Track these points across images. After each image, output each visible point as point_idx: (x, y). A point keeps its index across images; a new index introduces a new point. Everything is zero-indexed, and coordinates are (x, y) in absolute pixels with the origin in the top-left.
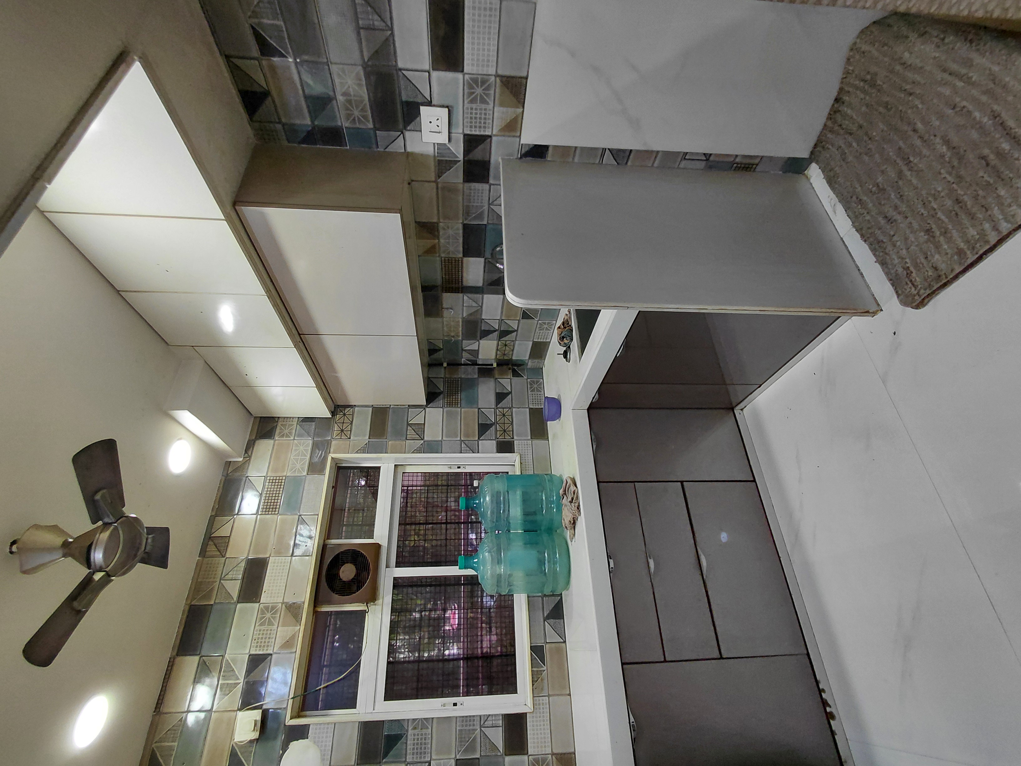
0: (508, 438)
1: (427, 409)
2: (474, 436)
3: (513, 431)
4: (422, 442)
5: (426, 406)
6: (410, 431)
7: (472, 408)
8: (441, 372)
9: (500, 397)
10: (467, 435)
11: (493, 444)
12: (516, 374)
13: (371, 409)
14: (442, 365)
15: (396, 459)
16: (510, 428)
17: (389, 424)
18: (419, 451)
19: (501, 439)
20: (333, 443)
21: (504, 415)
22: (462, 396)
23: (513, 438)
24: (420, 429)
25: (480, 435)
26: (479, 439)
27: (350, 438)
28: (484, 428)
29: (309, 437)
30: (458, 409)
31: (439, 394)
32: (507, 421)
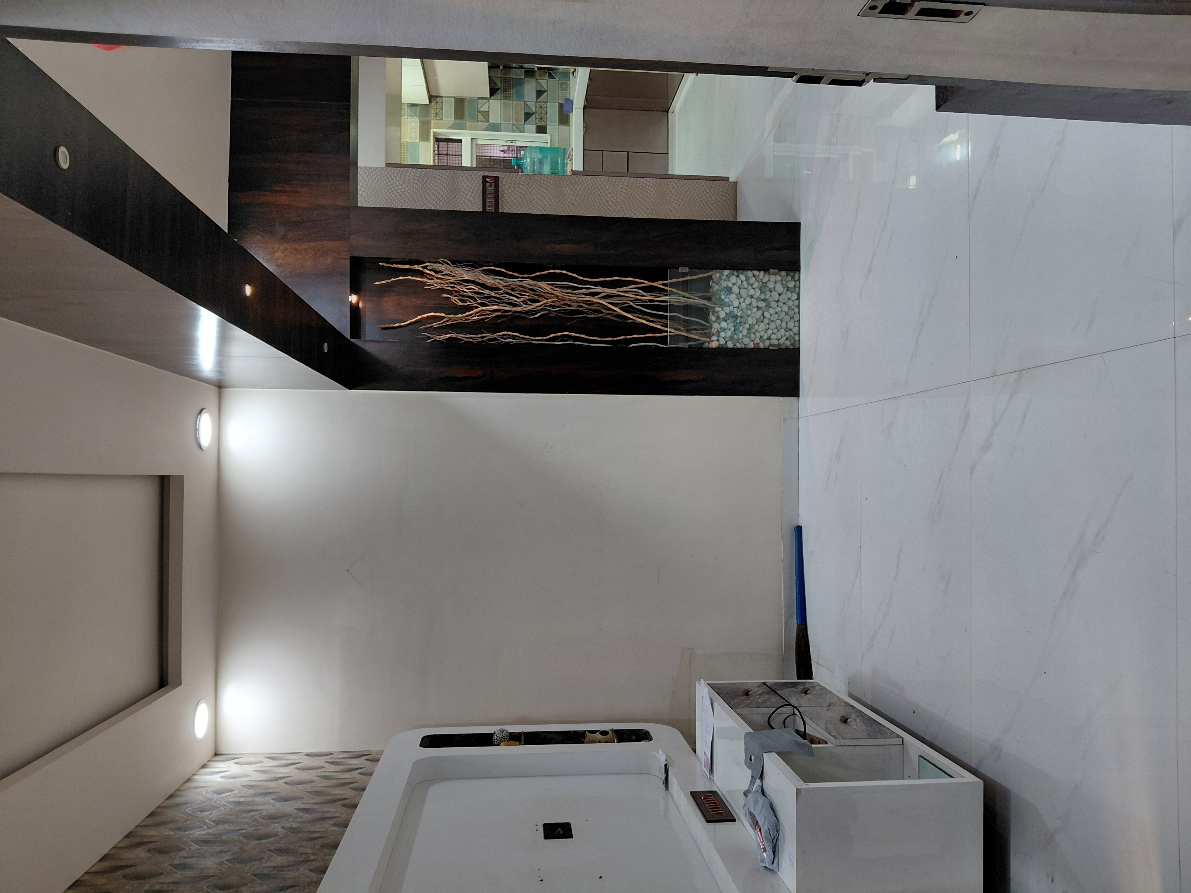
0: (543, 124)
1: (490, 101)
2: (522, 122)
3: (547, 119)
4: (488, 123)
5: (490, 98)
6: (480, 116)
7: (520, 101)
8: (498, 73)
9: (539, 93)
10: (517, 120)
11: (534, 127)
12: (551, 76)
13: (453, 99)
14: (499, 67)
15: (472, 134)
16: (545, 117)
17: (466, 109)
18: (486, 129)
19: (539, 124)
20: (432, 122)
21: (541, 107)
22: (513, 91)
23: (547, 124)
24: (486, 115)
25: (526, 120)
26: (524, 123)
27: (442, 119)
28: (528, 116)
29: (417, 117)
30: (511, 102)
31: (498, 89)
32: (543, 112)
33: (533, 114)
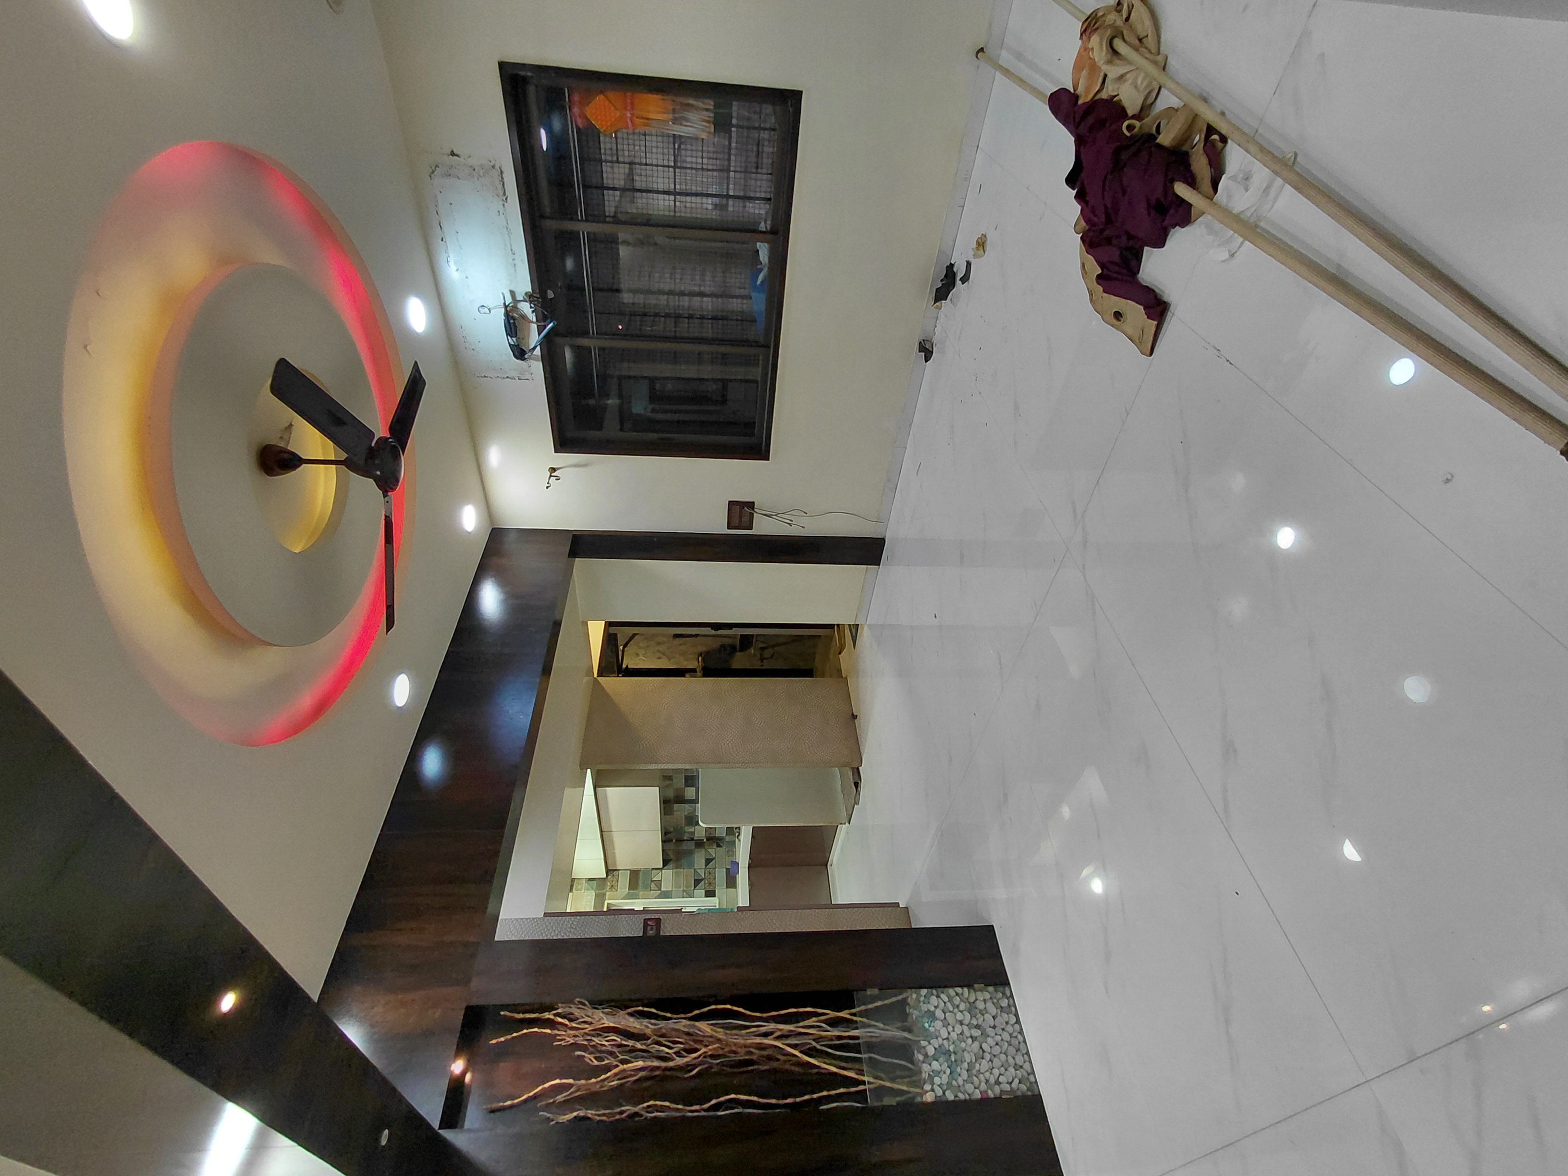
0: (712, 888)
1: (663, 871)
2: (691, 887)
3: (715, 883)
4: (660, 892)
5: (662, 868)
6: (653, 885)
7: (690, 869)
8: (671, 846)
9: (708, 861)
10: (687, 887)
11: (703, 892)
12: (719, 846)
13: (629, 872)
14: (672, 841)
17: (640, 880)
18: (658, 896)
19: (708, 888)
20: (608, 893)
21: (710, 873)
22: (684, 861)
23: (715, 888)
24: (659, 884)
25: (695, 887)
26: (694, 889)
27: (617, 891)
28: (697, 882)
29: (593, 889)
30: (682, 870)
31: (671, 860)
32: (711, 877)
33: (702, 880)
